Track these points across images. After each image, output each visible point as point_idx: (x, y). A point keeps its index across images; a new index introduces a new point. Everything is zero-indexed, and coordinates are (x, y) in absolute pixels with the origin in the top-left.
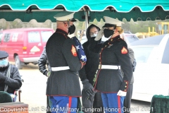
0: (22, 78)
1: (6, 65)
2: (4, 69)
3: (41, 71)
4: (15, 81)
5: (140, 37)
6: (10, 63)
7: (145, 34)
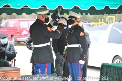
0: (16, 51)
1: (6, 42)
2: (5, 45)
3: (28, 48)
4: (12, 53)
5: (93, 25)
6: (9, 41)
7: (97, 23)
